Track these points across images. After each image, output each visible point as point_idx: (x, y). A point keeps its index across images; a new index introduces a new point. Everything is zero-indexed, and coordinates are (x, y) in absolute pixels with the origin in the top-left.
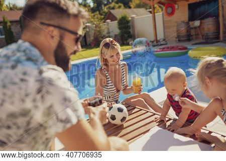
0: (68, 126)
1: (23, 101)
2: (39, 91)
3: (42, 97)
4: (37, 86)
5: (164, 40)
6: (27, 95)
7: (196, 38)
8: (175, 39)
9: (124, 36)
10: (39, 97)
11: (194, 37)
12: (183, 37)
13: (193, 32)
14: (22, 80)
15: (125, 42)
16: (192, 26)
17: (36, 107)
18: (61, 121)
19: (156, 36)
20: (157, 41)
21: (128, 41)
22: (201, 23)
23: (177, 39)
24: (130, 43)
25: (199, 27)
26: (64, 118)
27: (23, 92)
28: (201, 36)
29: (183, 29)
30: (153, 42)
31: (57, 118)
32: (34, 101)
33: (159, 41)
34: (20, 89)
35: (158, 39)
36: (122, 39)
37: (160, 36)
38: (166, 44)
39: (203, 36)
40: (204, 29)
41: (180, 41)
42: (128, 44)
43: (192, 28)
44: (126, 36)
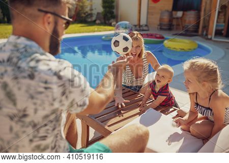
0: (85, 107)
1: (52, 105)
2: (63, 93)
3: (67, 97)
4: (61, 90)
5: (146, 26)
6: (54, 100)
7: (177, 29)
8: (157, 26)
9: (107, 15)
10: (64, 98)
11: (175, 27)
12: (165, 25)
13: (174, 22)
14: (46, 88)
15: (107, 22)
16: (174, 16)
17: (63, 105)
18: (81, 106)
19: (139, 20)
20: (140, 26)
21: (110, 21)
22: (183, 14)
23: (159, 27)
24: (113, 24)
25: (181, 18)
26: (82, 103)
27: (50, 99)
28: (181, 27)
29: (166, 18)
30: (135, 26)
31: (78, 105)
32: (61, 101)
33: (142, 26)
34: (47, 96)
35: (141, 24)
36: (104, 18)
37: (143, 21)
38: (148, 30)
39: (183, 27)
40: (185, 21)
41: (161, 29)
42: (110, 25)
43: (174, 18)
44: (109, 15)
